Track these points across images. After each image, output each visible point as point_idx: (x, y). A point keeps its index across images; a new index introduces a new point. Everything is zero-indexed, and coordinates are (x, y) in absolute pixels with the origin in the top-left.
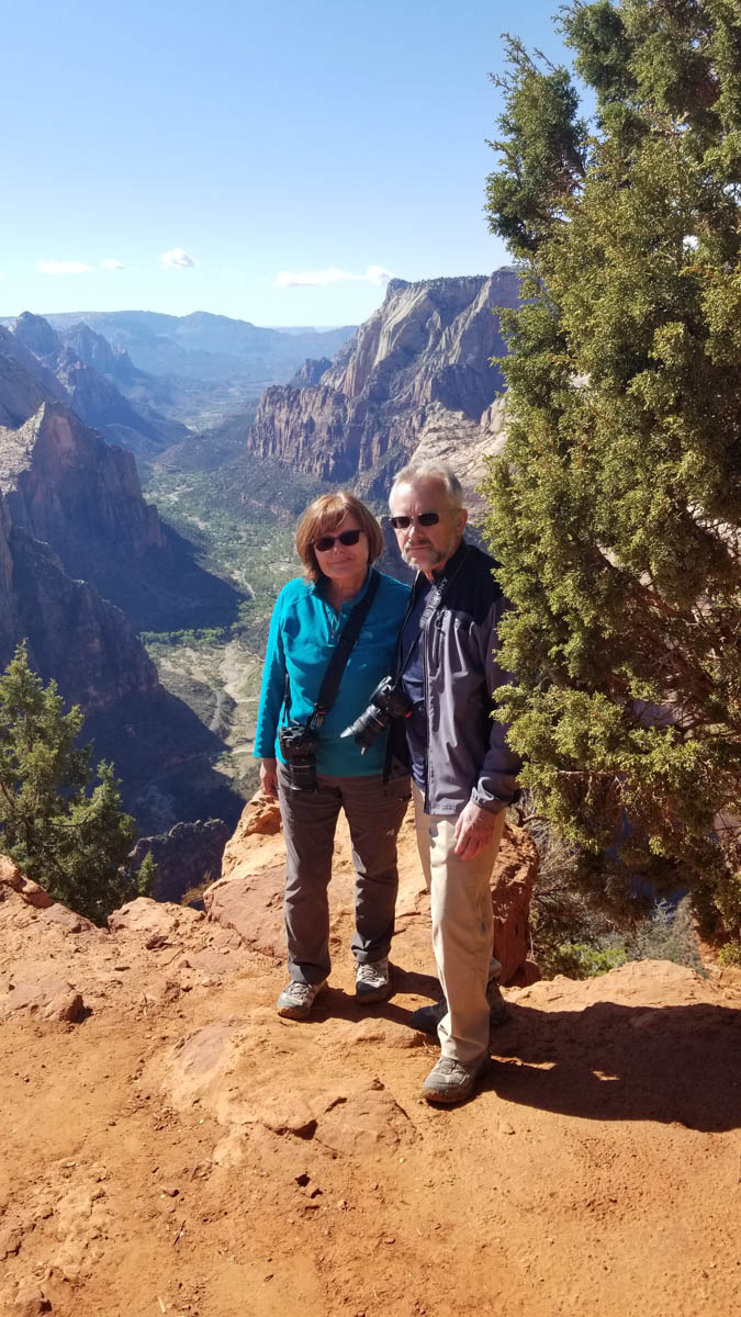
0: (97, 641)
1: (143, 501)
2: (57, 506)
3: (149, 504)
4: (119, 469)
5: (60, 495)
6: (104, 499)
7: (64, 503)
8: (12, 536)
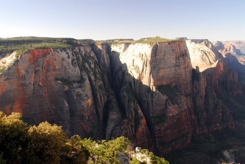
0: (221, 113)
1: (238, 83)
2: (217, 82)
4: (233, 75)
5: (218, 80)
6: (228, 82)
7: (219, 82)
8: (206, 88)
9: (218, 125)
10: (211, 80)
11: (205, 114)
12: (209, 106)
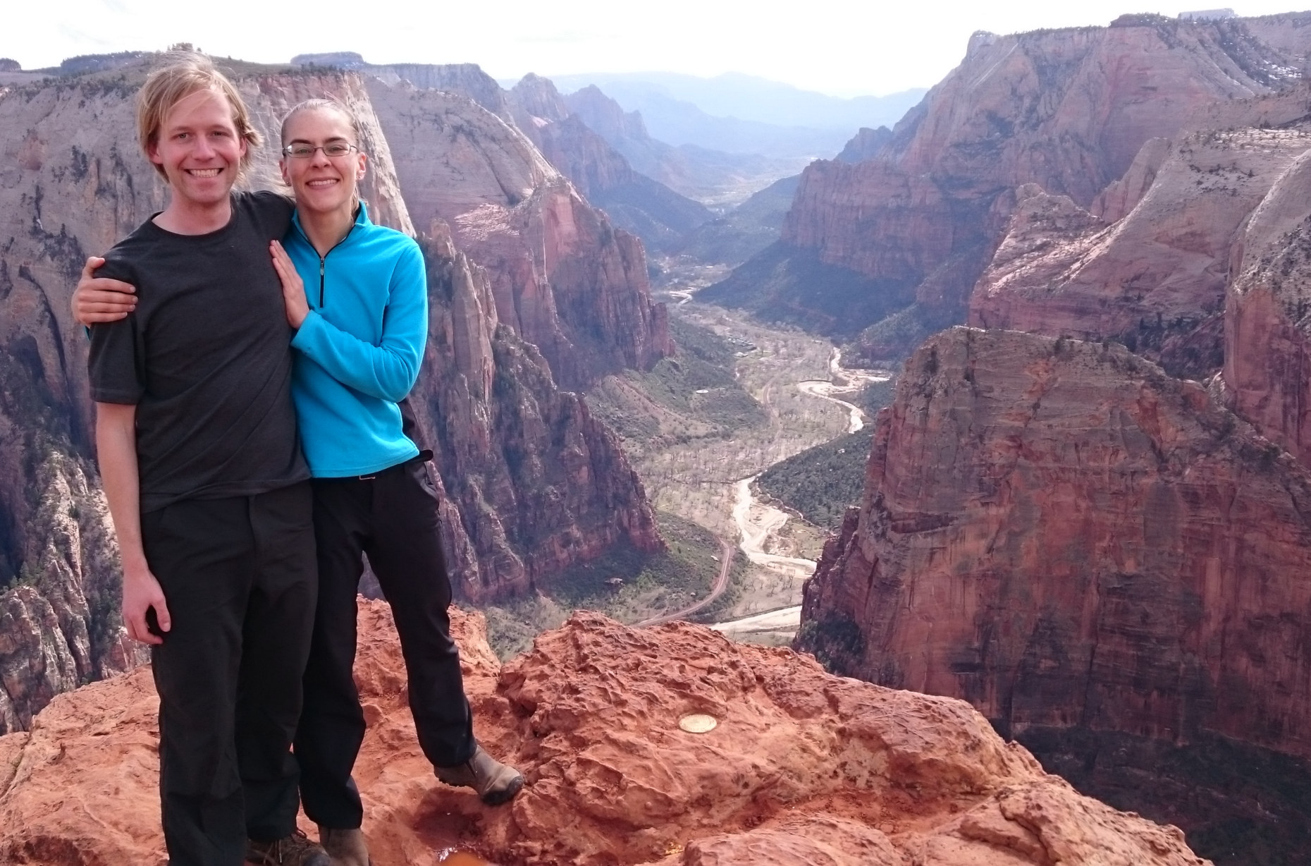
0: (585, 469)
1: (649, 299)
2: (551, 300)
3: (656, 302)
4: (624, 258)
5: (554, 288)
6: (604, 294)
7: (559, 298)
8: (497, 336)
9: (576, 532)
10: (517, 293)
11: (507, 483)
12: (521, 435)
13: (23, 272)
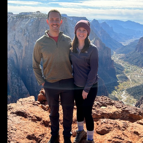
1: (111, 59)
3: (112, 59)
4: (107, 52)
6: (103, 58)
13: (12, 47)
